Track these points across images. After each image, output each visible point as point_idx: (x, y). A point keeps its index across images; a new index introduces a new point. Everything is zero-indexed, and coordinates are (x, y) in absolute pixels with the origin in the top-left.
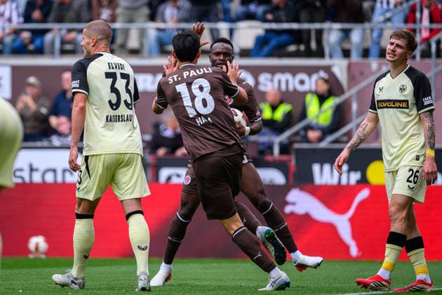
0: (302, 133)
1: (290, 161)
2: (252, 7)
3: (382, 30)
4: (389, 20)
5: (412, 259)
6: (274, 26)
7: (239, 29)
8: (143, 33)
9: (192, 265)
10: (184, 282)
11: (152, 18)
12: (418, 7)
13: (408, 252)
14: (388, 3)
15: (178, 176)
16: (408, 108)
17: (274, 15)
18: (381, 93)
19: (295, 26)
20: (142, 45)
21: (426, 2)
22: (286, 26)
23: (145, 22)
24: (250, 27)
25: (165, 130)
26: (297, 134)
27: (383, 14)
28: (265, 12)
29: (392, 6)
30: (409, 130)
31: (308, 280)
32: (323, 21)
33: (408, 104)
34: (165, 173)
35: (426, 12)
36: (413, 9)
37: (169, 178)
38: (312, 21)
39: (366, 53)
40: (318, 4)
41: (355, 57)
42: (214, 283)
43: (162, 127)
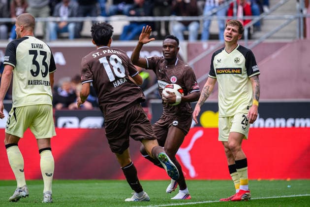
0: (156, 92)
1: (147, 112)
2: (121, 6)
3: (210, 21)
4: (215, 14)
5: (234, 178)
6: (136, 19)
7: (112, 21)
8: (45, 25)
9: (81, 184)
10: (76, 196)
11: (51, 14)
12: (235, 5)
13: (231, 173)
14: (214, 2)
15: (71, 123)
16: (241, 73)
17: (136, 11)
18: (219, 64)
19: (150, 19)
20: (45, 32)
21: (240, 2)
22: (144, 19)
23: (47, 17)
24: (120, 20)
25: (62, 91)
26: (152, 93)
27: (211, 10)
28: (130, 9)
29: (217, 4)
30: (242, 88)
31: (161, 194)
32: (169, 15)
33: (241, 71)
34: (61, 121)
35: (240, 9)
36: (231, 6)
37: (65, 124)
38: (162, 15)
39: (199, 37)
40: (166, 3)
41: (192, 40)
42: (97, 197)
43: (59, 89)
